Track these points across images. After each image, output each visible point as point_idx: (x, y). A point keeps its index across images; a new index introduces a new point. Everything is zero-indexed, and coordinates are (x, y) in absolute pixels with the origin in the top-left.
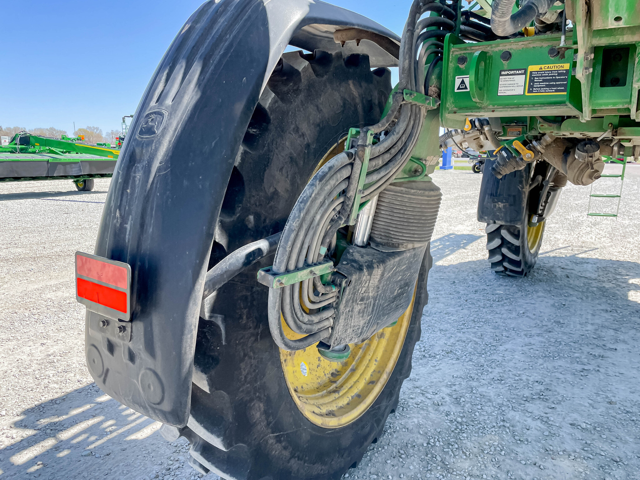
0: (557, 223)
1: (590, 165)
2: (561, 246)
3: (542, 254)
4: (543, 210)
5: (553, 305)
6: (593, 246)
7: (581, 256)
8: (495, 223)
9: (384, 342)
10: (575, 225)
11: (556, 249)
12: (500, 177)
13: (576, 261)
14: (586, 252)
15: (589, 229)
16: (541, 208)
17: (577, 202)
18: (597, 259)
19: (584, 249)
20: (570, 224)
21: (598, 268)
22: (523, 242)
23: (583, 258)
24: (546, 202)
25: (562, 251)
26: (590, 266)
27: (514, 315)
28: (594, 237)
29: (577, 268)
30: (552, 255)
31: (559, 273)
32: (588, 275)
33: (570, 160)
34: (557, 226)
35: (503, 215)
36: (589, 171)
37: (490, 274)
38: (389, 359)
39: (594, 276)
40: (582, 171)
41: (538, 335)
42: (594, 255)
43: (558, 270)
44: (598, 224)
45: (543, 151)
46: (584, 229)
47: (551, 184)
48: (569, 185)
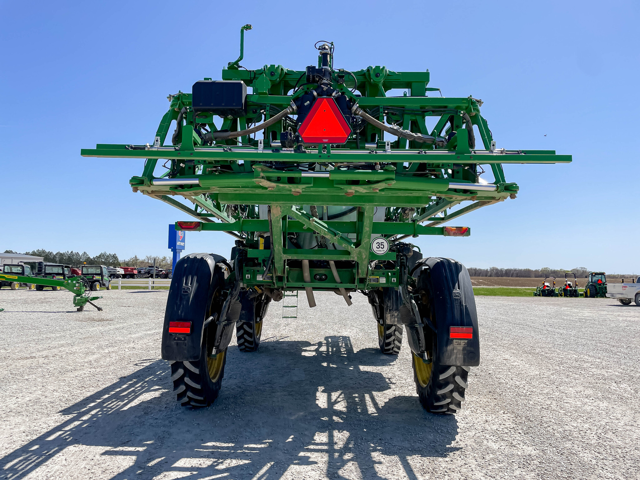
0: (267, 325)
1: (279, 295)
2: (270, 337)
3: (261, 341)
4: (262, 314)
5: (269, 360)
6: (286, 336)
7: (280, 340)
8: (241, 321)
9: (217, 361)
10: (277, 326)
11: (268, 339)
12: (250, 299)
13: (278, 342)
14: (283, 338)
15: (284, 327)
16: (261, 313)
17: (277, 313)
18: (288, 341)
19: (282, 337)
20: (274, 326)
21: (289, 345)
22: (254, 331)
23: (281, 341)
24: (263, 310)
25: (271, 339)
26: (285, 344)
27: (253, 364)
28: (287, 332)
29: (279, 346)
30: (266, 341)
31: (271, 348)
32: (284, 348)
33: (273, 293)
34: (267, 327)
35: (244, 317)
36: (279, 297)
37: (238, 352)
38: (220, 367)
39: (286, 348)
40: (277, 296)
41: (265, 369)
42: (286, 340)
43: (270, 347)
44: (289, 325)
45: (264, 290)
46: (282, 328)
47: (265, 301)
48: (272, 301)
